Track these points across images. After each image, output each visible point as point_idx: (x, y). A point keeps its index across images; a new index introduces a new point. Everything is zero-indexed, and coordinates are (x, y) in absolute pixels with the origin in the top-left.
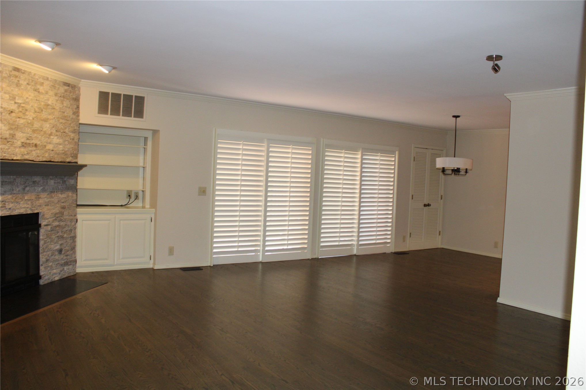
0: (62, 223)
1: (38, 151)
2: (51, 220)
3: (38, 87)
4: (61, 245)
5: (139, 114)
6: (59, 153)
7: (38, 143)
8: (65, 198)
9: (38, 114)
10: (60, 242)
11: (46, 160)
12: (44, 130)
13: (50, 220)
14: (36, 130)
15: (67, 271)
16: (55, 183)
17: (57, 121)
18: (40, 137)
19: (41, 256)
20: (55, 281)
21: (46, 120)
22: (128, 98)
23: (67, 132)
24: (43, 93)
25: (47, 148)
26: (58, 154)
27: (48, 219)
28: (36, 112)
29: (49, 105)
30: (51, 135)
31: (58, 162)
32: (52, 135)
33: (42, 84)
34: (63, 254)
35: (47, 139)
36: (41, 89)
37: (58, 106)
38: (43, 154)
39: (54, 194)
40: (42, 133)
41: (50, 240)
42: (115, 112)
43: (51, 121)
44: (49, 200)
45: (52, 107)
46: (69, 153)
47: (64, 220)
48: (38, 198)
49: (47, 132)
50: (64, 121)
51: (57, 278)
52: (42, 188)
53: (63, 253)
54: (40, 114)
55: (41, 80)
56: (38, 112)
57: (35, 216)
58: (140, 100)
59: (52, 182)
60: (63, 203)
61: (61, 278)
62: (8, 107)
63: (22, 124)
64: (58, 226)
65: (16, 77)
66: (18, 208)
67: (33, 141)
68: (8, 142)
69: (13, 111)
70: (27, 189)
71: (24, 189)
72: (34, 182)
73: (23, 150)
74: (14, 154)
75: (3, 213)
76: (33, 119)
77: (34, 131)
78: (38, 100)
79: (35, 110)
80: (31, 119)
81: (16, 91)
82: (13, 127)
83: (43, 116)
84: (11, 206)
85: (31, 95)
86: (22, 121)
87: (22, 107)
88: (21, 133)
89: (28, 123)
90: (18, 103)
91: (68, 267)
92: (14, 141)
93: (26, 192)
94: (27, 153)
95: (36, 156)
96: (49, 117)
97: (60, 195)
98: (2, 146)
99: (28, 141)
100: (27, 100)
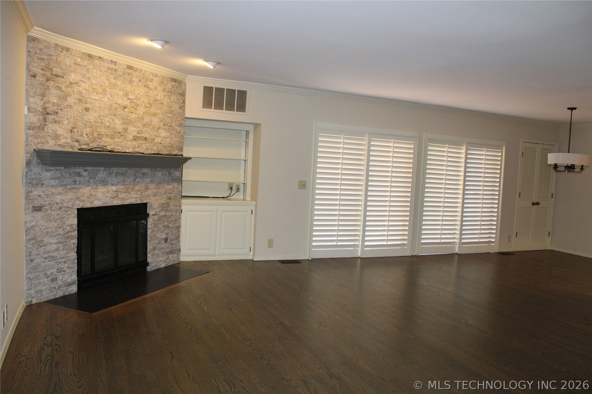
0: (168, 214)
1: (148, 144)
2: (158, 210)
3: (149, 83)
4: (167, 234)
5: (242, 108)
7: (148, 136)
8: (171, 189)
9: (148, 108)
10: (166, 232)
11: (154, 153)
12: (153, 124)
13: (157, 209)
14: (146, 124)
15: (172, 260)
16: (162, 175)
17: (164, 115)
18: (149, 130)
19: (148, 244)
20: (161, 268)
21: (154, 115)
22: (231, 92)
23: (174, 126)
24: (153, 89)
25: (156, 141)
26: (165, 147)
27: (155, 209)
28: (146, 107)
29: (158, 100)
30: (159, 128)
31: (165, 155)
32: (160, 129)
33: (152, 80)
34: (168, 243)
35: (156, 132)
36: (151, 85)
37: (166, 101)
38: (152, 147)
39: (161, 185)
40: (151, 127)
41: (157, 229)
42: (219, 106)
43: (160, 116)
44: (157, 190)
45: (160, 102)
46: (175, 146)
47: (169, 210)
48: (147, 188)
49: (156, 126)
50: (171, 115)
51: (163, 266)
52: (150, 179)
53: (168, 242)
54: (149, 109)
55: (151, 77)
56: (148, 107)
57: (144, 206)
58: (243, 94)
59: (159, 174)
60: (169, 193)
61: (166, 266)
62: (122, 103)
63: (134, 119)
64: (165, 216)
65: (130, 74)
66: (129, 198)
67: (143, 135)
68: (121, 136)
69: (126, 107)
70: (137, 180)
71: (134, 180)
72: (144, 174)
73: (134, 143)
74: (126, 147)
75: (116, 202)
76: (144, 114)
77: (144, 125)
78: (148, 96)
79: (145, 105)
80: (142, 114)
81: (129, 88)
82: (126, 121)
83: (153, 111)
84: (123, 195)
85: (142, 91)
86: (133, 116)
87: (134, 102)
88: (133, 127)
89: (139, 117)
90: (131, 99)
91: (172, 256)
92: (127, 135)
93: (136, 183)
94: (138, 146)
95: (145, 148)
96: (158, 112)
97: (167, 186)
98: (116, 140)
99: (139, 135)
100: (138, 96)
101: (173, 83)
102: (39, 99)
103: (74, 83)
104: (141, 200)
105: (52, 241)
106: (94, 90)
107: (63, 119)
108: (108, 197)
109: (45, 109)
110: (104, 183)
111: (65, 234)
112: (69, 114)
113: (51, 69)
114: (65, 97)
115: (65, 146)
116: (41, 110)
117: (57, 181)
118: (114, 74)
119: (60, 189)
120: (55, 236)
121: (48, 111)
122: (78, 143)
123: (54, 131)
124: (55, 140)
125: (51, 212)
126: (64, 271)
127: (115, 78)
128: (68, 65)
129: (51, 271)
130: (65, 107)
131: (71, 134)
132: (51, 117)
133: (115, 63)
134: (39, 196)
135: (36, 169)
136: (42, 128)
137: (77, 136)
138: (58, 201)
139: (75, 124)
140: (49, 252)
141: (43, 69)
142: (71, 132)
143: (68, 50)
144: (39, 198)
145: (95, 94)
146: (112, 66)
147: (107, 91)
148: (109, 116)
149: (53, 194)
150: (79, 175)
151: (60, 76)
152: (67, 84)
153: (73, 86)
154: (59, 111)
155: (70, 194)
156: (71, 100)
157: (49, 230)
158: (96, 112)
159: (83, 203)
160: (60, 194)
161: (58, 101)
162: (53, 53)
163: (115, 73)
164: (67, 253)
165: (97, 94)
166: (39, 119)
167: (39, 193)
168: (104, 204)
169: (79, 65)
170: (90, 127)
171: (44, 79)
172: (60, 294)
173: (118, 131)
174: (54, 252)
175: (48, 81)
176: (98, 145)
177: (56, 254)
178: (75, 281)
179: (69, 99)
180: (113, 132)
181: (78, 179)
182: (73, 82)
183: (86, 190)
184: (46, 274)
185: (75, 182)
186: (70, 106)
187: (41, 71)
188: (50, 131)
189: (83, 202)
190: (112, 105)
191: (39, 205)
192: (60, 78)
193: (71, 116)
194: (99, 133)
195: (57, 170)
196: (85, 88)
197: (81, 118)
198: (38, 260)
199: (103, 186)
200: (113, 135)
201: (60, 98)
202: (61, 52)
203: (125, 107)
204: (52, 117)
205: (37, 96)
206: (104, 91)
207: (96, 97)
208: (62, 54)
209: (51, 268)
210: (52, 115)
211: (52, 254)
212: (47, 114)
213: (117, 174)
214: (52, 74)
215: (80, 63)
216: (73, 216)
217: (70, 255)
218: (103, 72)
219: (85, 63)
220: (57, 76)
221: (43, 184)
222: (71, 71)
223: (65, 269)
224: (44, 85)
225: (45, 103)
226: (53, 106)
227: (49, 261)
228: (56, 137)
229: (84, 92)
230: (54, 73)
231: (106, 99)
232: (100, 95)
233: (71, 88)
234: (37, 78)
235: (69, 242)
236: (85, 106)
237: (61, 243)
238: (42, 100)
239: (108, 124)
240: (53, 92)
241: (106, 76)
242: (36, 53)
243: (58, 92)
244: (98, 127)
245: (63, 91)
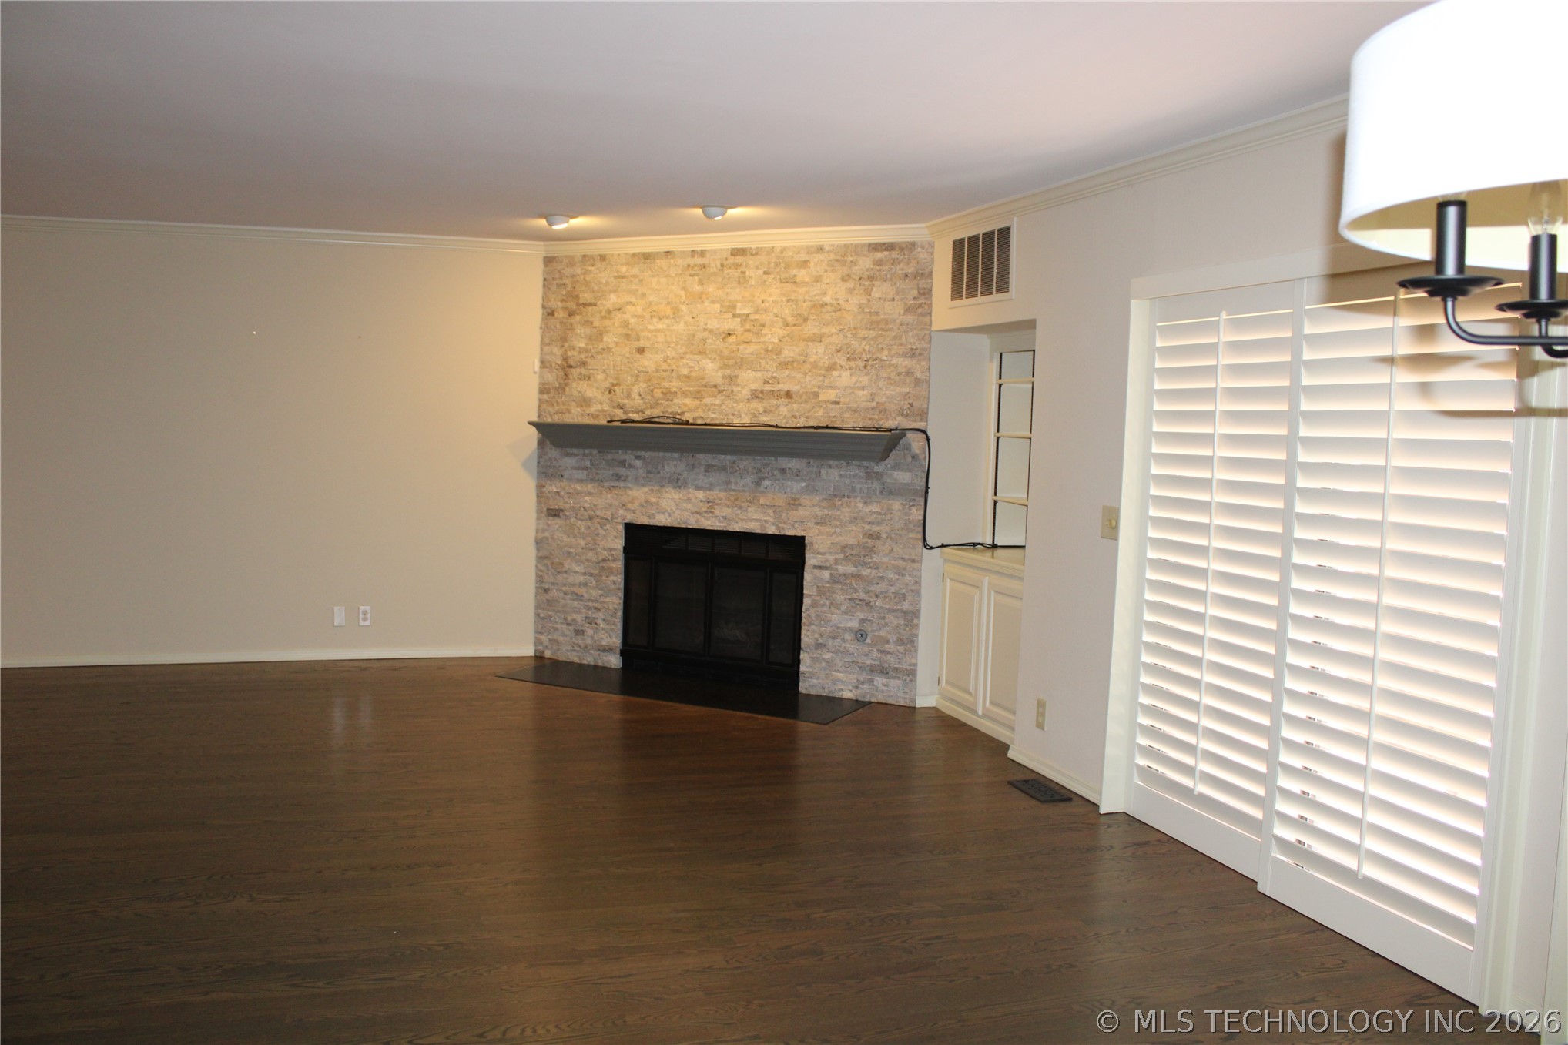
0: (866, 572)
1: (795, 406)
2: (831, 558)
3: (795, 271)
4: (863, 621)
6: (858, 407)
7: (794, 388)
8: (879, 513)
9: (793, 328)
10: (861, 615)
11: (815, 425)
12: (812, 360)
13: (828, 556)
14: (789, 362)
15: (883, 689)
16: (841, 476)
17: (850, 336)
18: (800, 376)
19: (803, 632)
20: (841, 699)
21: (818, 338)
23: (885, 358)
24: (807, 283)
25: (822, 397)
26: (855, 411)
27: (824, 554)
28: (787, 325)
29: (826, 304)
30: (832, 367)
31: (854, 429)
32: (835, 370)
33: (805, 264)
34: (868, 644)
35: (821, 378)
36: (802, 275)
37: (855, 301)
38: (809, 412)
39: (839, 501)
40: (807, 366)
41: (827, 602)
42: (972, 287)
43: (834, 339)
44: (826, 511)
45: (833, 308)
46: (892, 407)
47: (872, 565)
48: (794, 503)
49: (820, 364)
50: (872, 334)
51: (848, 695)
52: (804, 484)
53: (867, 641)
54: (800, 328)
55: (804, 257)
56: (794, 325)
57: (795, 547)
58: (1005, 240)
59: (834, 474)
60: (869, 523)
61: (860, 699)
62: (718, 326)
63: (752, 354)
64: (856, 576)
65: (737, 266)
66: (742, 520)
67: (781, 386)
68: (720, 391)
69: (731, 332)
70: (767, 483)
71: (758, 484)
72: (783, 471)
73: (754, 404)
74: (733, 415)
75: (709, 523)
76: (780, 341)
77: (784, 365)
78: (793, 300)
79: (785, 320)
80: (777, 341)
81: (735, 293)
82: (731, 362)
83: (809, 330)
84: (726, 512)
85: (775, 292)
86: (751, 348)
87: (752, 320)
88: (750, 371)
89: (767, 351)
90: (739, 316)
91: (884, 681)
92: (735, 389)
93: (762, 489)
94: (765, 412)
95: (784, 415)
96: (825, 330)
97: (860, 505)
98: (708, 400)
99: (767, 387)
100: (763, 305)
101: (879, 255)
102: (557, 346)
103: (614, 310)
104: (778, 528)
105: (578, 569)
106: (655, 314)
107: (595, 372)
108: (686, 510)
109: (565, 359)
110: (677, 482)
111: (599, 562)
112: (605, 362)
113: (577, 297)
114: (600, 335)
115: (597, 416)
116: (559, 363)
117: (585, 472)
118: (697, 275)
119: (590, 487)
120: (582, 562)
121: (571, 362)
122: (622, 410)
123: (580, 392)
124: (582, 406)
125: (574, 521)
126: (596, 624)
127: (701, 283)
128: (604, 282)
129: (575, 616)
130: (597, 353)
131: (609, 396)
132: (575, 372)
133: (703, 253)
134: (558, 493)
135: (553, 452)
136: (561, 389)
137: (622, 399)
138: (587, 505)
139: (617, 378)
140: (573, 585)
141: (563, 301)
142: (610, 392)
143: (603, 258)
144: (558, 497)
145: (655, 320)
146: (699, 261)
147: (682, 311)
148: (689, 356)
149: (578, 493)
150: (623, 463)
151: (590, 305)
152: (603, 314)
153: (612, 315)
154: (589, 361)
155: (609, 496)
156: (609, 340)
157: (572, 550)
158: (659, 352)
159: (633, 515)
160: (590, 494)
161: (587, 344)
162: (578, 271)
163: (700, 272)
164: (602, 595)
165: (660, 319)
166: (557, 375)
167: (557, 488)
168: (679, 523)
169: (623, 277)
170: (645, 381)
171: (566, 315)
172: (588, 659)
173: (712, 383)
174: (579, 587)
175: (573, 317)
176: (663, 412)
177: (582, 591)
178: (616, 647)
179: (605, 338)
180: (699, 387)
181: (622, 471)
182: (611, 309)
183: (638, 494)
184: (565, 619)
185: (618, 478)
186: (608, 349)
187: (560, 304)
188: (575, 393)
189: (634, 513)
190: (694, 336)
191: (556, 507)
192: (590, 308)
193: (608, 365)
194: (665, 391)
195: (584, 455)
196: (635, 314)
197: (629, 367)
198: (554, 593)
199: (675, 488)
200: (699, 392)
201: (590, 339)
202: (593, 265)
203: (729, 334)
204: (578, 370)
205: (554, 343)
206: (676, 311)
207: (660, 326)
208: (593, 268)
209: (574, 612)
210: (576, 367)
211: (575, 590)
212: (568, 367)
213: (709, 468)
214: (578, 305)
215: (627, 274)
216: (615, 534)
217: (608, 599)
218: (671, 277)
219: (635, 271)
220: (585, 305)
221: (562, 476)
222: (610, 292)
223: (600, 621)
224: (565, 323)
225: (566, 350)
226: (580, 353)
227: (570, 599)
228: (585, 402)
229: (632, 321)
230: (581, 301)
231: (682, 326)
232: (666, 321)
233: (610, 319)
234: (556, 314)
235: (607, 577)
236: (636, 344)
237: (591, 575)
238: (562, 346)
239: (685, 372)
240: (579, 331)
241: (681, 283)
242: (554, 279)
243: (588, 331)
244: (664, 379)
245: (595, 327)
